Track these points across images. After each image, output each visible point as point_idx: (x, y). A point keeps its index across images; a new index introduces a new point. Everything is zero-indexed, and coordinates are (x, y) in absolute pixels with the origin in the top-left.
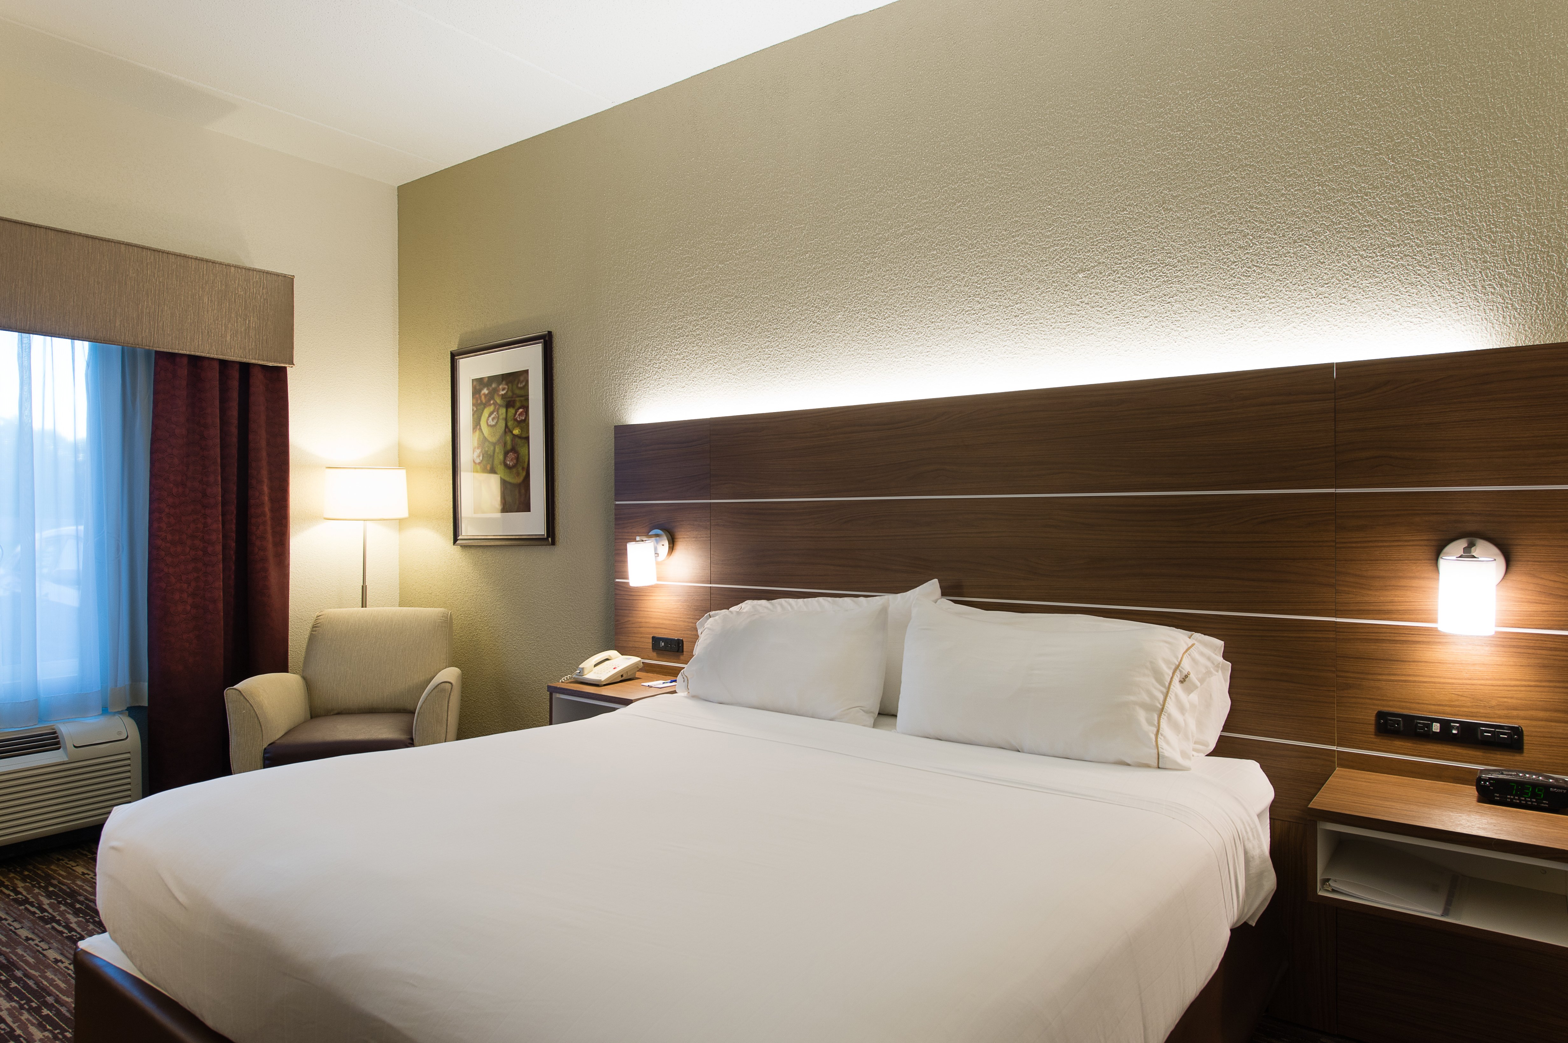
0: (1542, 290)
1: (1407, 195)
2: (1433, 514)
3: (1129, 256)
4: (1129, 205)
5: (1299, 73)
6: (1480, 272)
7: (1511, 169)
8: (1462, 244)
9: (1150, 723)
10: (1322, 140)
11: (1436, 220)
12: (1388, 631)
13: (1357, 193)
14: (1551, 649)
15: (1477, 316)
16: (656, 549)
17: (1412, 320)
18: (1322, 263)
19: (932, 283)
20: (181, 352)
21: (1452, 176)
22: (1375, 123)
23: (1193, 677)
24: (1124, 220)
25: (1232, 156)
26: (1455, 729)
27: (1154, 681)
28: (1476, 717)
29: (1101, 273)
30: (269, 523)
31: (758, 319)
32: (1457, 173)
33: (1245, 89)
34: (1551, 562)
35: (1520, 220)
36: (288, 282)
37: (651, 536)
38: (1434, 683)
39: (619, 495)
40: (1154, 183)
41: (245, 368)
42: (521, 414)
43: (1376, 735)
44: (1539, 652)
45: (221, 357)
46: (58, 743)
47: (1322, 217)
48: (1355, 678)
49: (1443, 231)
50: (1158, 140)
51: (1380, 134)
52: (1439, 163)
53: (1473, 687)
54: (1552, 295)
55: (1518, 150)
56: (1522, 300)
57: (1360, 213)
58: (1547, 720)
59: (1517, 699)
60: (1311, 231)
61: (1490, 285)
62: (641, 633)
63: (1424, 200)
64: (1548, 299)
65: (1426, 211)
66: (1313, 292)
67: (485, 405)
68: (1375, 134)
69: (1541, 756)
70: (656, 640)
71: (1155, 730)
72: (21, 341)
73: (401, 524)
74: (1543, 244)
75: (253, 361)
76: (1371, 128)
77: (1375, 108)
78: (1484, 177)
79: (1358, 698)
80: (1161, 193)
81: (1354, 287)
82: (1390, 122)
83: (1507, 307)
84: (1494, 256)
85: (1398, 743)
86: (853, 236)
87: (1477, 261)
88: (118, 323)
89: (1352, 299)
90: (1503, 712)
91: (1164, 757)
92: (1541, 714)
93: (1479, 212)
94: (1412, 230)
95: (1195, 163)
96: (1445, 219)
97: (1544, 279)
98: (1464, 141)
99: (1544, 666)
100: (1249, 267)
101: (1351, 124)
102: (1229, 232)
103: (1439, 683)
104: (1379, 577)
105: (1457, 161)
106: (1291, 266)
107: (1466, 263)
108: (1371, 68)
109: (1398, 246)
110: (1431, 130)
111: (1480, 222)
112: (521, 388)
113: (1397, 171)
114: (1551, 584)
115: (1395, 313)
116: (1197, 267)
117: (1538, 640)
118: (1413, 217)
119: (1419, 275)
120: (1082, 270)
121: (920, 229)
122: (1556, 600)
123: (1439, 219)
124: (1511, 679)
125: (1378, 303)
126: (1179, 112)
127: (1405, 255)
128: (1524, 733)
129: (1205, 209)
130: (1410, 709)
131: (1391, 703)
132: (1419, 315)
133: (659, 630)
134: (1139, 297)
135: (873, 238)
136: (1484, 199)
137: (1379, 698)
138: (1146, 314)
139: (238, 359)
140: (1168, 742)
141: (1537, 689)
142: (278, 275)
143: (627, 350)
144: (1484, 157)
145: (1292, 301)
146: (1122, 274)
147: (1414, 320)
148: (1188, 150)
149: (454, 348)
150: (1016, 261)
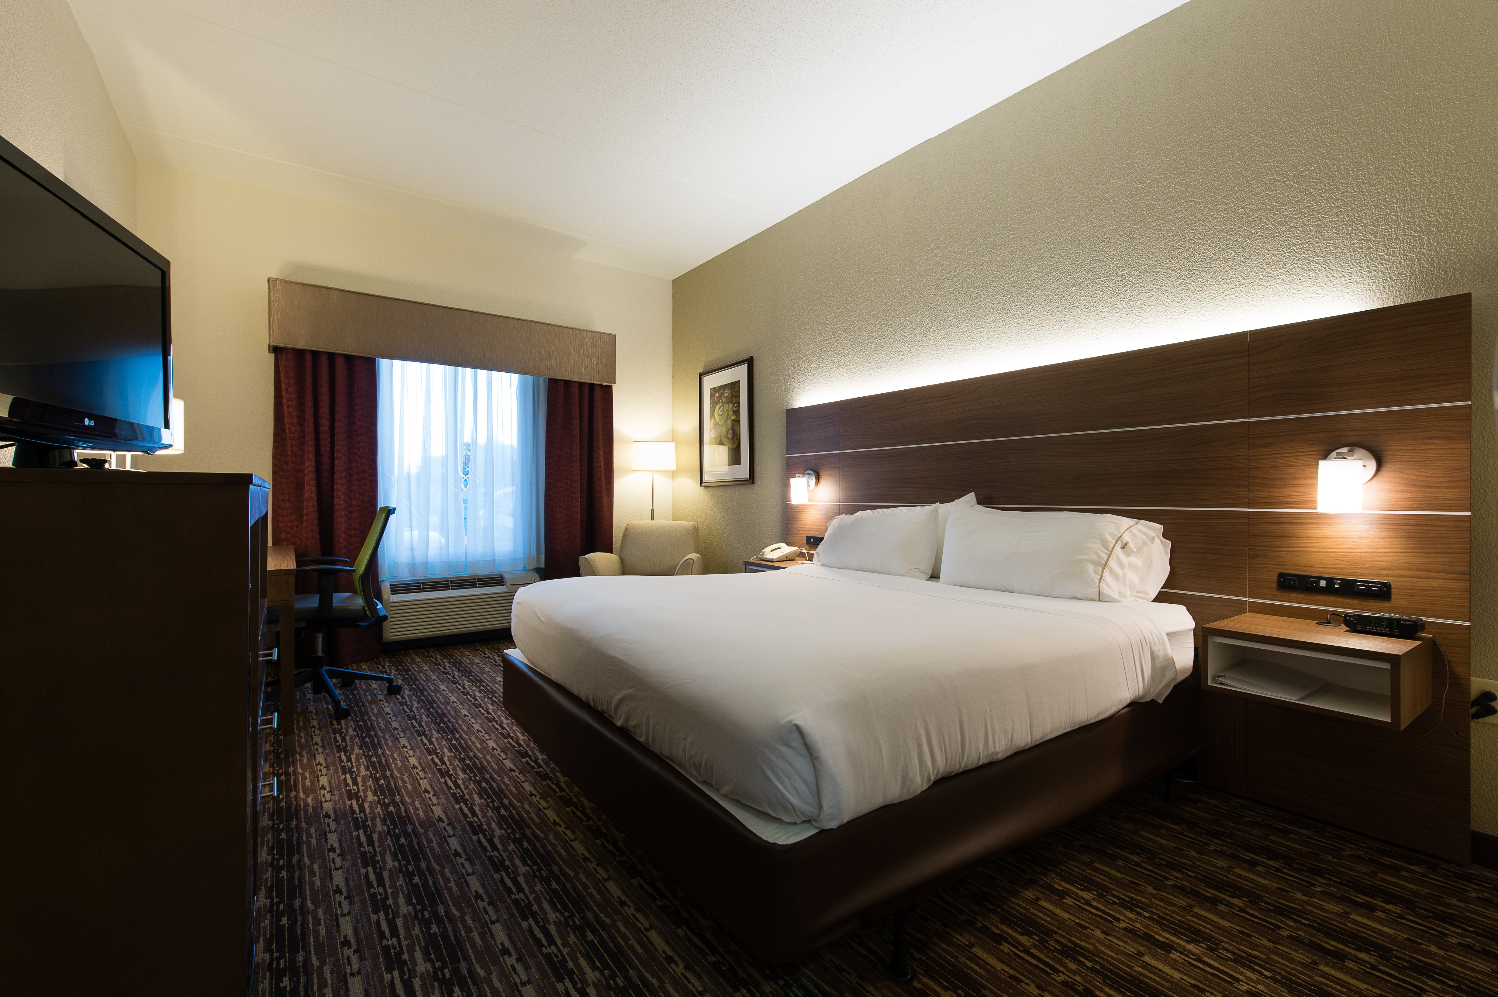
0: (1414, 264)
1: (1309, 207)
2: (1321, 432)
3: (1106, 273)
4: (1106, 238)
5: (1227, 132)
6: (1365, 256)
7: (1390, 178)
8: (1351, 237)
9: (1096, 573)
10: (1244, 176)
11: (1330, 222)
12: (1287, 516)
13: (1270, 210)
14: (1414, 525)
15: (1363, 288)
16: (808, 482)
17: (1311, 296)
18: (1244, 263)
19: (977, 304)
20: (560, 378)
21: (1343, 189)
22: (1284, 159)
23: (1131, 545)
24: (1103, 249)
25: (1178, 196)
26: (1337, 585)
27: (1101, 547)
28: (1354, 575)
29: (1087, 286)
30: (603, 471)
31: (869, 337)
32: (1347, 187)
33: (1188, 148)
34: (1414, 461)
35: (1397, 215)
36: (613, 337)
37: (806, 475)
38: (1322, 552)
39: (789, 450)
40: (1124, 221)
41: (592, 386)
42: (736, 407)
43: (1277, 590)
44: (1404, 527)
45: (579, 380)
46: (503, 582)
47: (1244, 230)
48: (1262, 550)
49: (1336, 230)
50: (1127, 192)
51: (1288, 167)
52: (1333, 181)
53: (1352, 554)
54: (1423, 267)
55: (1395, 164)
56: (1399, 273)
57: (1272, 224)
58: (1410, 577)
59: (1387, 562)
60: (1236, 241)
61: (1372, 264)
62: (800, 534)
63: (1322, 209)
64: (1419, 270)
65: (1323, 217)
66: (1237, 283)
67: (717, 403)
68: (1284, 167)
69: (1405, 603)
70: (808, 538)
71: (1099, 577)
72: (488, 374)
73: (673, 474)
74: (1416, 231)
75: (595, 382)
76: (1281, 163)
77: (1284, 148)
78: (1369, 187)
79: (1264, 564)
80: (1129, 227)
81: (1268, 277)
82: (1296, 157)
83: (1386, 280)
84: (1376, 244)
85: (1294, 595)
86: (927, 279)
87: (1362, 249)
88: (531, 364)
89: (1266, 286)
90: (1375, 571)
91: (1103, 593)
92: (1406, 573)
93: (1365, 213)
94: (1312, 231)
95: (1152, 204)
96: (1338, 220)
97: (1417, 256)
98: (1353, 163)
99: (1409, 538)
100: (1191, 271)
101: (1265, 162)
102: (1176, 248)
103: (1326, 552)
104: (1280, 479)
105: (1347, 178)
106: (1221, 267)
107: (1354, 251)
108: (1281, 120)
109: (1301, 244)
110: (1327, 159)
111: (1365, 220)
112: (736, 392)
113: (1300, 191)
114: (1415, 478)
115: (1299, 292)
116: (1153, 275)
117: (1403, 519)
118: (1313, 222)
119: (1317, 263)
120: (1074, 285)
121: (969, 270)
122: (1418, 489)
123: (1333, 221)
124: (1382, 548)
125: (1285, 286)
126: (1140, 171)
127: (1307, 250)
128: (1392, 586)
129: (1159, 234)
130: (1304, 571)
131: (1289, 567)
132: (1317, 292)
133: (811, 532)
134: (1113, 299)
135: (939, 279)
136: (1368, 203)
137: (1280, 563)
138: (1118, 310)
139: (588, 381)
140: (1108, 585)
141: (1402, 554)
142: (608, 334)
143: (794, 364)
144: (1369, 173)
145: (1221, 291)
146: (1101, 285)
147: (1313, 296)
148: (1147, 196)
149: (701, 371)
150: (1031, 284)
